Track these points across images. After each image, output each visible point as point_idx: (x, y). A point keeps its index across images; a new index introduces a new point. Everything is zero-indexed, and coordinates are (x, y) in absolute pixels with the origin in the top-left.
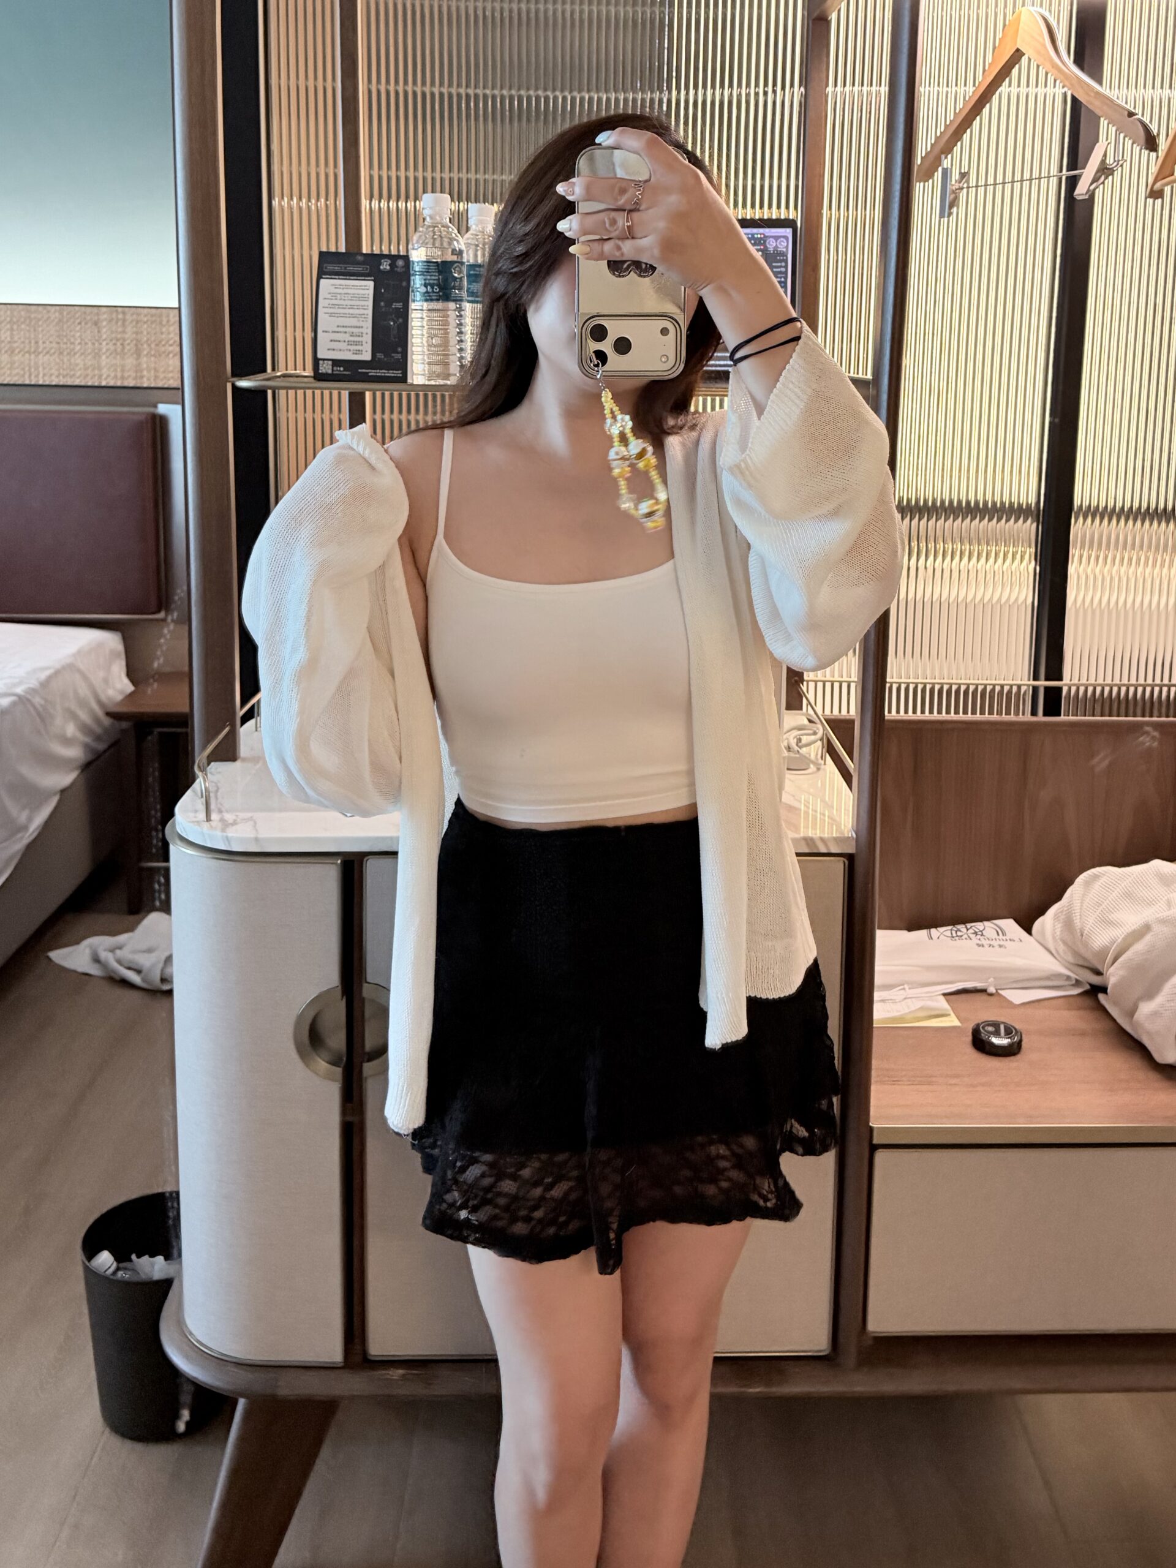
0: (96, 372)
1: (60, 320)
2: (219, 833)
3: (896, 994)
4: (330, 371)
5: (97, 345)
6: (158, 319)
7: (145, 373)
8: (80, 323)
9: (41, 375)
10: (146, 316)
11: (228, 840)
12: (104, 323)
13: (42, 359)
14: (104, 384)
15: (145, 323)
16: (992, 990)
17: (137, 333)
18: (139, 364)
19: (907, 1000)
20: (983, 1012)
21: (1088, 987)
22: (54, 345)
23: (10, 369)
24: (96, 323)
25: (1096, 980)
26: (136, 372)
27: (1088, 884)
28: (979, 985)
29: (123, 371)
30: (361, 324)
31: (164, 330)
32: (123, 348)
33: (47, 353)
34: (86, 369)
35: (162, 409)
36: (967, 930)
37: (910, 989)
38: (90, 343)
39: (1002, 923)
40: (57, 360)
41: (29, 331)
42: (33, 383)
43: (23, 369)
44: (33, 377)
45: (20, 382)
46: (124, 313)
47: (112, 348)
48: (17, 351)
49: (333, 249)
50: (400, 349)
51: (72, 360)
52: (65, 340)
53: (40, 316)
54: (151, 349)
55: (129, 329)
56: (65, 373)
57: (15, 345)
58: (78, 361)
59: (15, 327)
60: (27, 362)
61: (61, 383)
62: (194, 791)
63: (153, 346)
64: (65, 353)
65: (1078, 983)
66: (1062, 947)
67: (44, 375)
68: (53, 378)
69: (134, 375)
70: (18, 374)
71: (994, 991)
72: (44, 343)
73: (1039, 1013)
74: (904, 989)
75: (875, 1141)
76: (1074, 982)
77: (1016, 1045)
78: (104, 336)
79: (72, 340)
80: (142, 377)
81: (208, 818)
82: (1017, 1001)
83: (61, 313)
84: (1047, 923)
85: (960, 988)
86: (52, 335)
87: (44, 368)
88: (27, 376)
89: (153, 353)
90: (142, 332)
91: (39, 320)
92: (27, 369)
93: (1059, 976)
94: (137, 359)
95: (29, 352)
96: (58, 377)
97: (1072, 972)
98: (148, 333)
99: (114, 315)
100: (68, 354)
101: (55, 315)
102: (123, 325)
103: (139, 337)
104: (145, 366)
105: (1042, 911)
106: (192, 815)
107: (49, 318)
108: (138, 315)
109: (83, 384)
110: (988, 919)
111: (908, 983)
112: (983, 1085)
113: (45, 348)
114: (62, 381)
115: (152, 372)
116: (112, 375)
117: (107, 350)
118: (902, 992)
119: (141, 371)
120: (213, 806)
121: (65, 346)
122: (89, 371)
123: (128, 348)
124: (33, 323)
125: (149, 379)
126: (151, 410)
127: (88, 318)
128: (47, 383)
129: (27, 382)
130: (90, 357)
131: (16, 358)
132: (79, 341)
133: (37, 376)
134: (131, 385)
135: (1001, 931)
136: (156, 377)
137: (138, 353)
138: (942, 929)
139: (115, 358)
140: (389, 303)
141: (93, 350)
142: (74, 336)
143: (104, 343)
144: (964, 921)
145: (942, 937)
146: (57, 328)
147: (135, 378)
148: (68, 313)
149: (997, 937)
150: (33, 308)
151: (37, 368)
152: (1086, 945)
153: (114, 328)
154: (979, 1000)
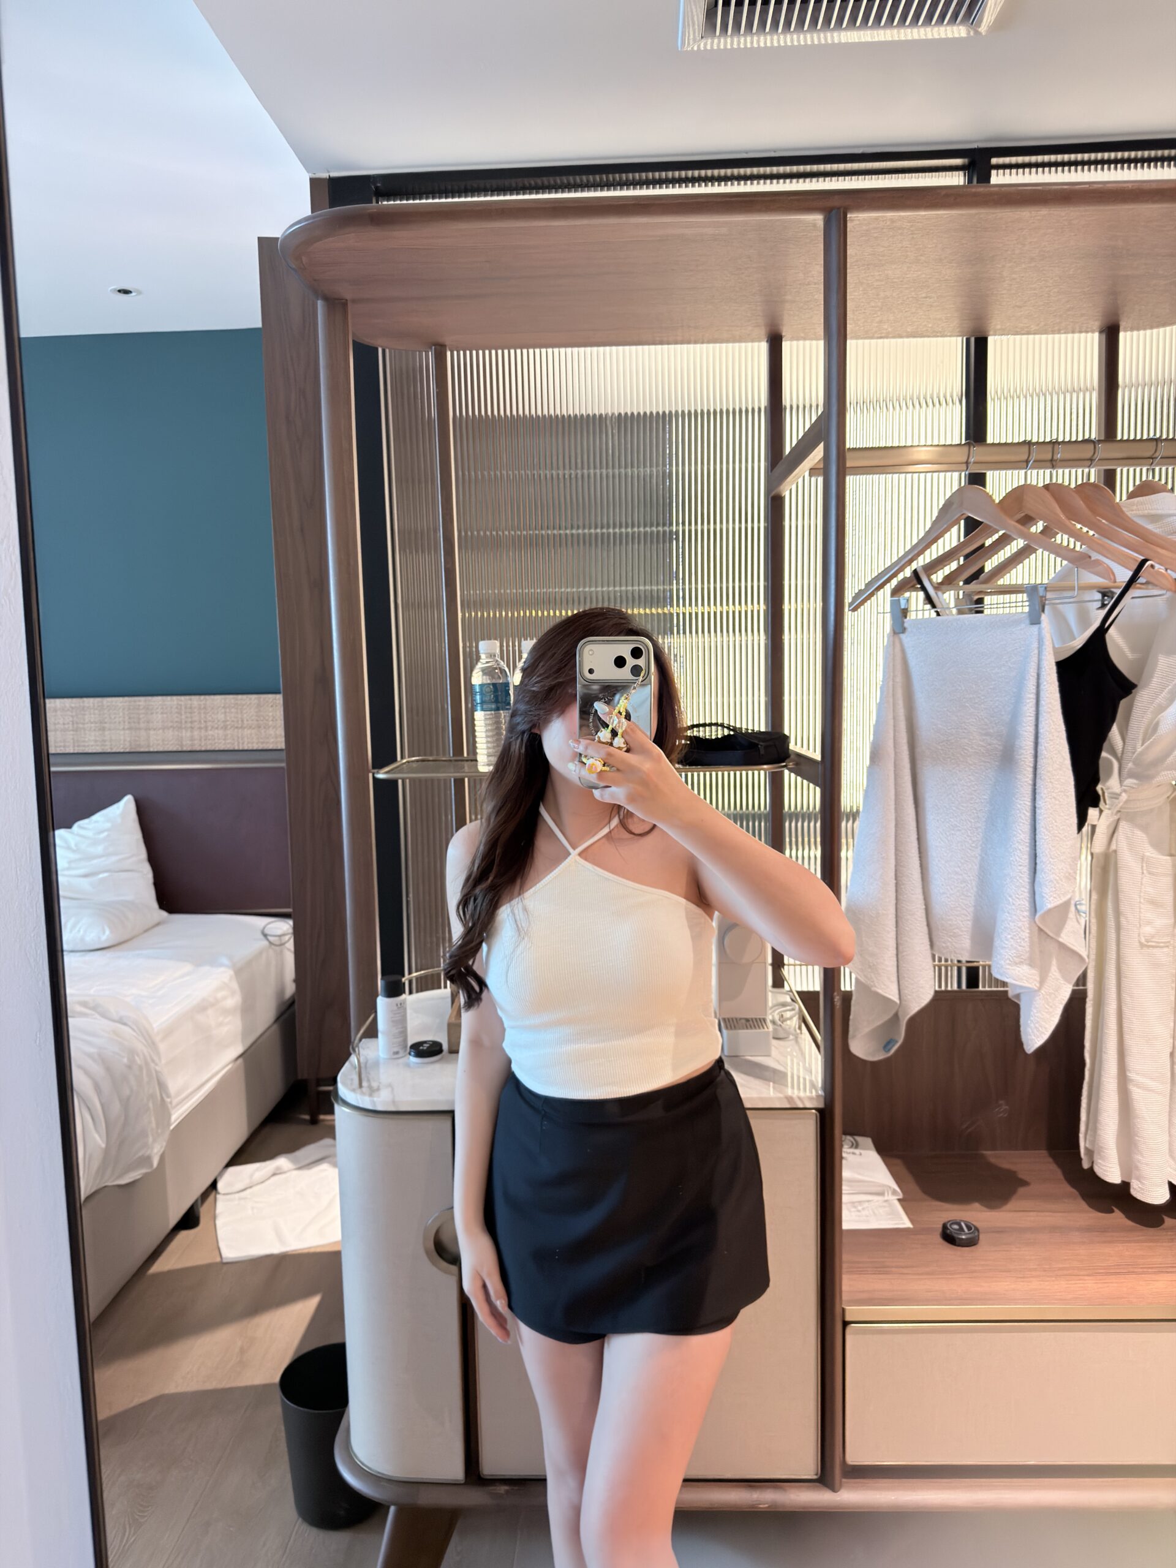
2: (368, 1096)
9: (246, 743)
11: (374, 1103)
40: (257, 732)
45: (231, 748)
56: (262, 741)
60: (236, 735)
62: (352, 1063)
64: (262, 727)
70: (230, 743)
72: (247, 721)
75: (847, 1319)
81: (361, 1086)
86: (253, 716)
91: (244, 705)
92: (236, 739)
95: (237, 727)
100: (265, 727)
106: (349, 1082)
113: (248, 725)
120: (363, 1076)
121: (261, 723)
124: (239, 707)
130: (279, 729)
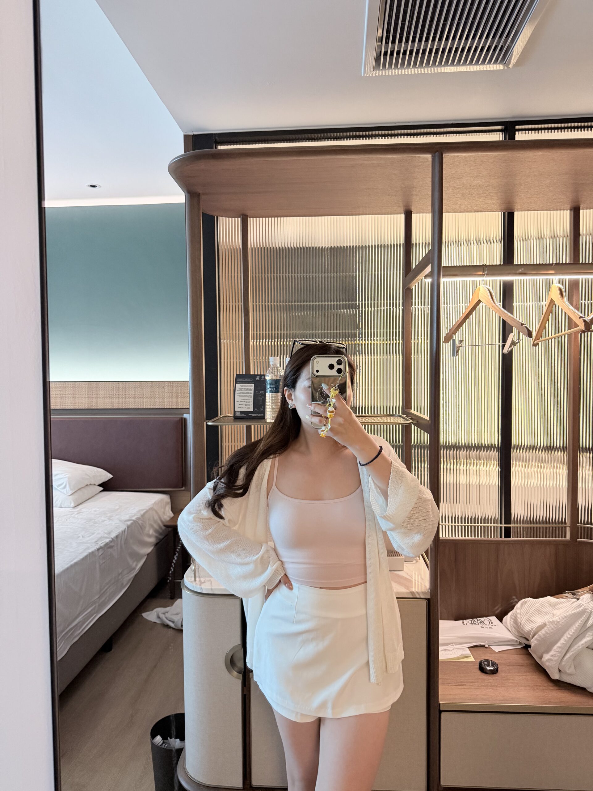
0: (163, 404)
1: (152, 386)
2: (198, 586)
3: (450, 647)
4: (239, 415)
5: (163, 394)
6: (184, 385)
7: (179, 404)
8: (158, 387)
10: (180, 384)
11: (202, 589)
12: (166, 387)
13: (145, 400)
14: (165, 408)
15: (180, 386)
16: (487, 646)
17: (177, 390)
18: (178, 401)
19: (454, 650)
20: (484, 656)
21: (524, 645)
22: (150, 395)
23: (134, 403)
24: (163, 387)
25: (527, 642)
26: (177, 403)
27: (522, 605)
28: (482, 644)
29: (172, 403)
30: (249, 399)
31: (186, 388)
32: (172, 395)
33: (147, 398)
34: (160, 403)
35: (185, 416)
36: (478, 621)
37: (455, 645)
38: (161, 394)
39: (490, 618)
40: (150, 400)
41: (141, 390)
42: (142, 408)
43: (139, 403)
44: (142, 406)
45: (137, 408)
46: (173, 383)
47: (169, 395)
48: (137, 397)
49: (241, 373)
50: (263, 407)
51: (155, 400)
52: (153, 393)
53: (145, 385)
54: (181, 395)
55: (174, 389)
56: (152, 404)
57: (136, 395)
58: (157, 400)
59: (136, 389)
60: (140, 401)
61: (151, 408)
62: (191, 569)
63: (182, 394)
65: (520, 644)
66: (513, 630)
67: (146, 405)
68: (149, 406)
69: (176, 404)
70: (137, 405)
71: (488, 646)
72: (146, 394)
73: (504, 656)
74: (453, 645)
75: (441, 709)
76: (519, 643)
77: (496, 670)
78: (166, 392)
79: (155, 393)
80: (179, 405)
81: (195, 580)
82: (497, 651)
83: (152, 384)
84: (508, 618)
85: (475, 645)
86: (148, 392)
87: (146, 403)
88: (140, 406)
89: (182, 396)
90: (178, 390)
91: (144, 387)
92: (140, 403)
93: (513, 640)
94: (177, 399)
95: (141, 398)
96: (150, 406)
97: (518, 639)
98: (181, 390)
99: (169, 384)
100: (154, 398)
101: (149, 385)
102: (172, 387)
103: (178, 391)
104: (179, 401)
105: (506, 613)
106: (190, 578)
107: (148, 386)
108: (178, 384)
109: (158, 408)
110: (486, 617)
111: (454, 643)
112: (483, 686)
113: (146, 396)
114: (152, 407)
115: (182, 403)
116: (169, 404)
117: (167, 396)
118: (452, 646)
119: (178, 403)
120: (197, 575)
121: (153, 395)
122: (161, 404)
123: (174, 395)
124: (142, 388)
125: (181, 406)
126: (181, 416)
127: (161, 385)
128: (146, 408)
129: (140, 408)
130: (161, 399)
131: (136, 400)
132: (158, 393)
133: (143, 406)
134: (175, 408)
135: (490, 622)
136: (183, 405)
137: (177, 397)
138: (468, 620)
139: (170, 399)
140: (259, 392)
141: (162, 396)
142: (156, 392)
143: (166, 394)
144: (476, 617)
145: (468, 624)
146: (150, 389)
147: (176, 406)
148: (154, 384)
149: (489, 624)
150: (142, 382)
151: (143, 403)
152: (522, 629)
153: (169, 388)
154: (481, 651)
